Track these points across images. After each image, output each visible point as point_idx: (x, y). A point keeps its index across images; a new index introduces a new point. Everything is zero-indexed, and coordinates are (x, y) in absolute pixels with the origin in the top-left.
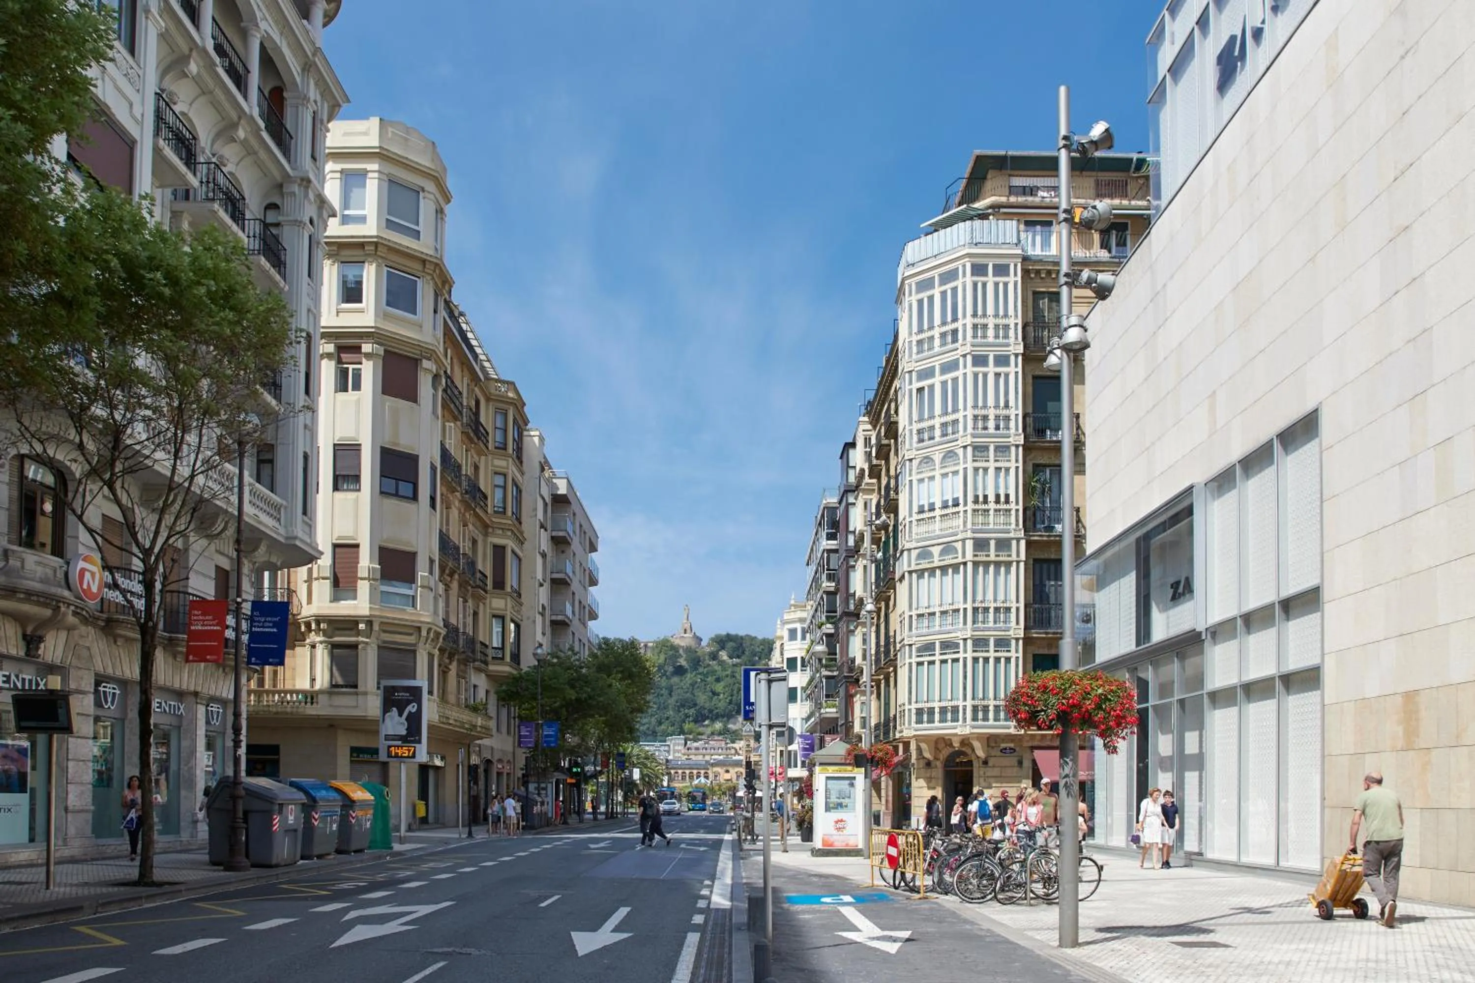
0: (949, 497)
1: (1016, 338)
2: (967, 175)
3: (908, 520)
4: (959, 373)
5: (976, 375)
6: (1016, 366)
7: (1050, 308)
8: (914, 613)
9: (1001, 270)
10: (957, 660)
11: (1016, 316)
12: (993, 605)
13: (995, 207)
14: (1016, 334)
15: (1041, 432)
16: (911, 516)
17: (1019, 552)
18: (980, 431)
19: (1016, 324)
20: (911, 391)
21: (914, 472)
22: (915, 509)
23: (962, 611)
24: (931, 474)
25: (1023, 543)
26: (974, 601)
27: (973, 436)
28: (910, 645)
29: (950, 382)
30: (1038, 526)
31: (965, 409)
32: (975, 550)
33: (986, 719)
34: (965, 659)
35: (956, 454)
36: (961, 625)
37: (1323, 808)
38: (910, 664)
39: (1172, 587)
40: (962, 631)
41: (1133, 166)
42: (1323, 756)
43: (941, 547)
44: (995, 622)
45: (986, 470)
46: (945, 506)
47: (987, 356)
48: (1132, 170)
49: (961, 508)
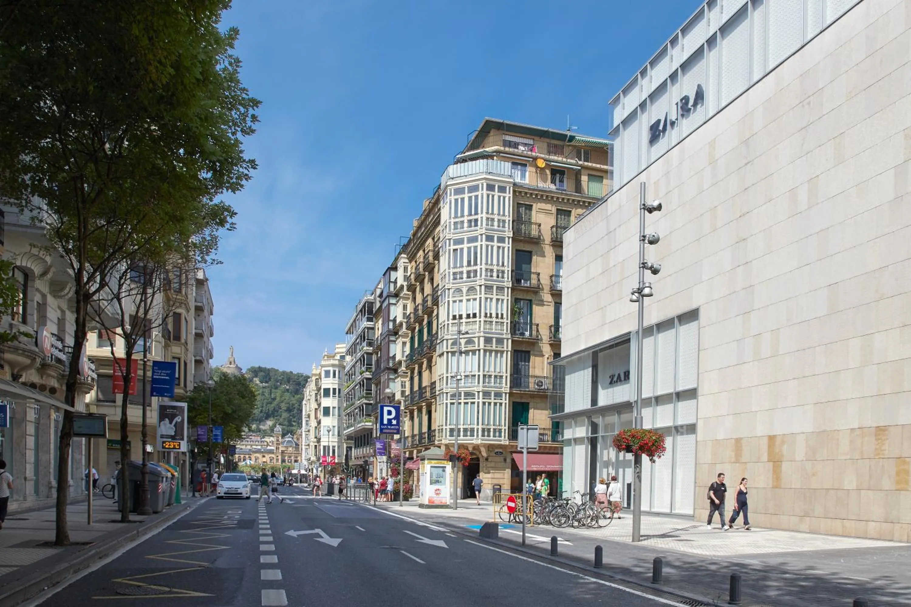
0: (471, 312)
1: (509, 228)
2: (479, 129)
3: (446, 323)
4: (478, 244)
5: (487, 246)
6: (509, 244)
7: (526, 214)
8: (449, 375)
9: (502, 189)
10: (473, 403)
11: (509, 216)
12: (493, 374)
13: (498, 152)
14: (509, 226)
15: (518, 281)
16: (448, 320)
17: (508, 346)
18: (489, 278)
19: (509, 220)
20: (450, 250)
21: (451, 296)
22: (451, 317)
23: (477, 376)
24: (461, 298)
25: (510, 341)
26: (484, 371)
27: (485, 280)
28: (447, 393)
29: (472, 249)
30: (517, 332)
31: (481, 264)
32: (485, 343)
33: (489, 436)
34: (478, 403)
35: (475, 289)
36: (476, 384)
37: (695, 487)
38: (447, 403)
39: (610, 377)
40: (477, 387)
41: (567, 139)
42: (696, 464)
43: (466, 340)
44: (495, 383)
45: (491, 299)
46: (468, 316)
47: (494, 236)
48: (567, 141)
49: (477, 319)
